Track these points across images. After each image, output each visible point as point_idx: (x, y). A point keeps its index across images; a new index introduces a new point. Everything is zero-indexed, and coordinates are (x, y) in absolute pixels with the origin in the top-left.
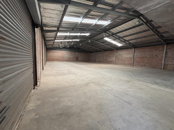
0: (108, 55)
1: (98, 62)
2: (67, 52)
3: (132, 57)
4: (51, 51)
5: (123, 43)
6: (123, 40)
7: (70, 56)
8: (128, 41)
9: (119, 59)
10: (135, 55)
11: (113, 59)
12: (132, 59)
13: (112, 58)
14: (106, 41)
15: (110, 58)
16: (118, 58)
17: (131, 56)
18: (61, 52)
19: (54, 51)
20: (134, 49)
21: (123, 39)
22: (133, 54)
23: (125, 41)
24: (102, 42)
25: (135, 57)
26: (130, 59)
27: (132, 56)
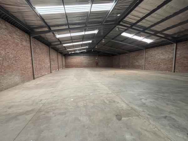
0: (135, 57)
1: (122, 67)
2: (85, 58)
3: (173, 58)
4: (69, 57)
5: (153, 36)
6: (153, 33)
7: (89, 62)
8: (161, 32)
9: (150, 61)
10: (177, 54)
11: (142, 62)
12: (172, 61)
13: (140, 62)
14: (127, 38)
15: (137, 62)
16: (148, 60)
17: (170, 57)
18: (79, 57)
19: (72, 57)
20: (175, 44)
21: (152, 31)
22: (173, 53)
23: (155, 33)
24: (122, 40)
25: (177, 58)
26: (168, 60)
27: (172, 56)
